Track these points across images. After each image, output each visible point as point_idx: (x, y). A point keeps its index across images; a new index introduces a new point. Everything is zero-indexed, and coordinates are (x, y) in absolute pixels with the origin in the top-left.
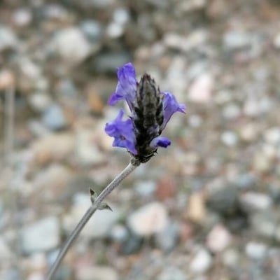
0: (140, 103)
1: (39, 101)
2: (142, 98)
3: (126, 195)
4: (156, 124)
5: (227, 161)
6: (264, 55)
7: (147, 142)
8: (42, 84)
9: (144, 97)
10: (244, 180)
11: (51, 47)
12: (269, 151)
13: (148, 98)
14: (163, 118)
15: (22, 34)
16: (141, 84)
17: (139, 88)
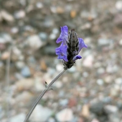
0: (70, 41)
1: (20, 64)
2: (71, 39)
3: (55, 105)
4: (76, 50)
5: (99, 91)
6: (115, 48)
7: (71, 58)
8: (22, 58)
9: (72, 38)
10: (106, 99)
11: (26, 42)
12: (117, 87)
13: (73, 38)
14: (78, 48)
15: (14, 37)
16: (71, 33)
17: (70, 34)
